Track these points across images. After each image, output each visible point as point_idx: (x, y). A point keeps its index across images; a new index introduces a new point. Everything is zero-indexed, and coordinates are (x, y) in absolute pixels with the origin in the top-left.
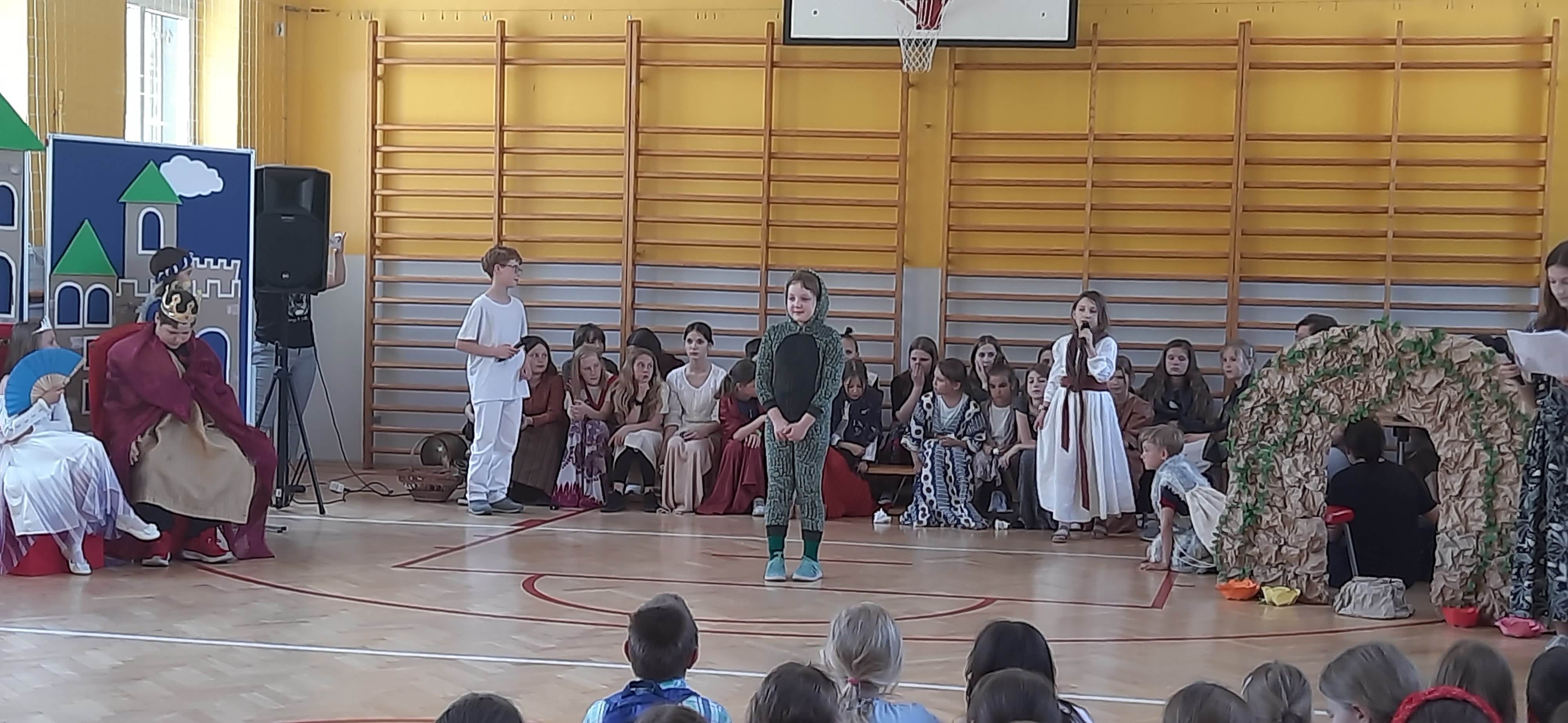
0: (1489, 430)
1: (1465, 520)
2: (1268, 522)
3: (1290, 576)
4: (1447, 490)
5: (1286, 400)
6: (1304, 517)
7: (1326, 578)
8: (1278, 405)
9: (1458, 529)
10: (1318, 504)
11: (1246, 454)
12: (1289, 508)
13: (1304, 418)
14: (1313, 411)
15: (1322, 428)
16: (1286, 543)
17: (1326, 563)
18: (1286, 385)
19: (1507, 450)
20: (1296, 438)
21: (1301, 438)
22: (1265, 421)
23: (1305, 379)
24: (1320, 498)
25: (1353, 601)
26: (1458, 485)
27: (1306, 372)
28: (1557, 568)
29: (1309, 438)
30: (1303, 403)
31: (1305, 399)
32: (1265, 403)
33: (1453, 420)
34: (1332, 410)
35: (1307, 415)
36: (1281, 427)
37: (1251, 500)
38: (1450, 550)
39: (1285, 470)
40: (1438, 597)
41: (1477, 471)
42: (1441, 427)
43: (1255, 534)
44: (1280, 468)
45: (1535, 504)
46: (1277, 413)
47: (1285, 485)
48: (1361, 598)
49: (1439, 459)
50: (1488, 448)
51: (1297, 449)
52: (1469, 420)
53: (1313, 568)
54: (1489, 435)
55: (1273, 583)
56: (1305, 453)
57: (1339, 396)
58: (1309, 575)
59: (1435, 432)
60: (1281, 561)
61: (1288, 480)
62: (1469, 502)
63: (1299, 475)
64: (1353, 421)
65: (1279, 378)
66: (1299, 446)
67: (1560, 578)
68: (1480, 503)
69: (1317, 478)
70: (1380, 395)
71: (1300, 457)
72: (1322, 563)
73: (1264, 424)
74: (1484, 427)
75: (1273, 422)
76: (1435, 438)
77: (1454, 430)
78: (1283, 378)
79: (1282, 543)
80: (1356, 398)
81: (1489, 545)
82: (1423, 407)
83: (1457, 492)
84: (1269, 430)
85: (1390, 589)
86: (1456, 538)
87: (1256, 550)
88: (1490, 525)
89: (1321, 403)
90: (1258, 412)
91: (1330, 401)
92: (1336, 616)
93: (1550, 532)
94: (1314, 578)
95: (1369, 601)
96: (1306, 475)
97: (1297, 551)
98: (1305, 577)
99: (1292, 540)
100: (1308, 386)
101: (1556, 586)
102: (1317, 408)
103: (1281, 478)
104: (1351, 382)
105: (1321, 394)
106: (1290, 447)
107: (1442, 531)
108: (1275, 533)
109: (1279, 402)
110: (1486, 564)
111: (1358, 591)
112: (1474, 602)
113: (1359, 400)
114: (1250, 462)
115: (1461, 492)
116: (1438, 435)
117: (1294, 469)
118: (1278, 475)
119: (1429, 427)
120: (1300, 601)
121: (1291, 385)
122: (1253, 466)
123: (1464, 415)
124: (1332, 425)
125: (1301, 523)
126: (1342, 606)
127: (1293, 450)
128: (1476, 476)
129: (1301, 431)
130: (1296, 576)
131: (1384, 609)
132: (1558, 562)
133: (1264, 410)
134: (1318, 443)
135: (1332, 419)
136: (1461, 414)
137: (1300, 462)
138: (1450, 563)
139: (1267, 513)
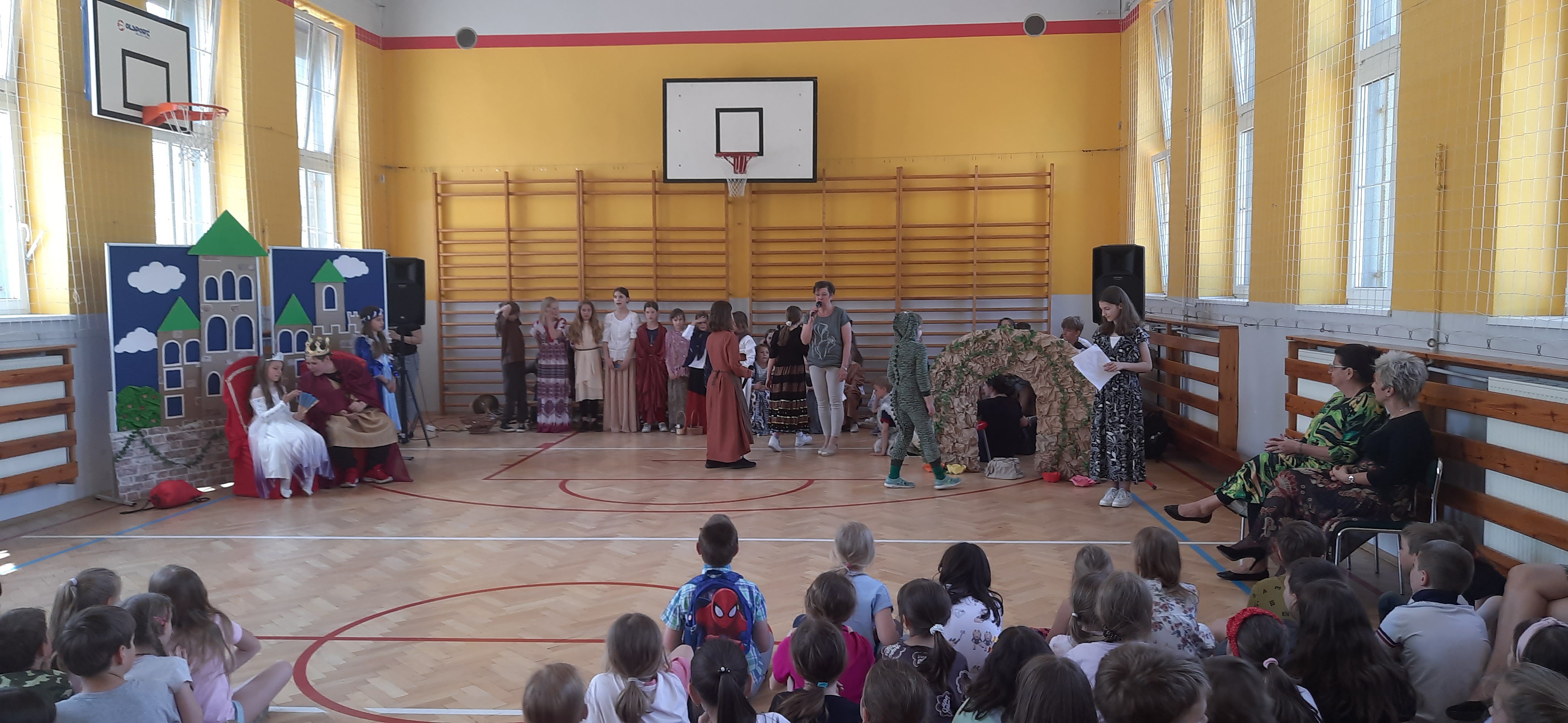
0: (1062, 381)
1: (1051, 427)
2: (947, 431)
3: (960, 458)
4: (1041, 412)
5: (955, 368)
6: (967, 428)
7: (979, 458)
8: (950, 371)
9: (1047, 432)
10: (973, 422)
11: (935, 397)
12: (958, 424)
13: (965, 377)
14: (969, 373)
15: (974, 382)
16: (957, 442)
17: (978, 451)
18: (954, 361)
19: (1072, 391)
20: (961, 388)
21: (963, 387)
22: (944, 379)
23: (964, 357)
24: (974, 418)
25: (995, 471)
26: (1046, 409)
27: (964, 354)
28: (1111, 455)
29: (968, 387)
30: (964, 370)
31: (965, 367)
32: (944, 370)
33: (1043, 377)
34: (979, 373)
35: (966, 375)
36: (952, 382)
37: (938, 420)
38: (1043, 443)
39: (956, 404)
40: (1038, 467)
41: (1056, 402)
42: (1037, 380)
43: (941, 437)
44: (953, 403)
45: (1100, 422)
46: (950, 375)
47: (956, 412)
48: (999, 469)
49: (1036, 396)
50: (1062, 391)
51: (961, 393)
52: (1051, 377)
53: (972, 454)
54: (1062, 384)
55: (951, 463)
56: (966, 395)
57: (982, 365)
58: (970, 458)
59: (1034, 383)
60: (955, 451)
61: (957, 409)
62: (1053, 417)
63: (963, 407)
64: (990, 378)
65: (950, 357)
66: (962, 392)
67: (1112, 460)
68: (1059, 418)
69: (972, 408)
70: (1004, 365)
71: (963, 397)
72: (976, 451)
73: (944, 381)
74: (1059, 380)
75: (948, 380)
76: (1033, 386)
77: (1044, 382)
78: (952, 357)
79: (955, 441)
80: (991, 367)
81: (1064, 440)
82: (1027, 370)
83: (1046, 414)
84: (946, 384)
85: (1013, 464)
86: (1047, 437)
87: (941, 446)
88: (1064, 429)
89: (973, 369)
90: (940, 375)
91: (977, 367)
92: (987, 479)
93: (1107, 436)
94: (973, 459)
95: (1003, 471)
96: (967, 406)
97: (963, 446)
98: (968, 459)
99: (960, 440)
100: (966, 361)
101: (1111, 463)
102: (971, 372)
103: (953, 408)
104: (989, 358)
105: (974, 365)
106: (958, 392)
107: (1039, 433)
108: (951, 437)
109: (951, 369)
110: (1063, 450)
111: (997, 466)
112: (1057, 469)
113: (993, 367)
114: (937, 400)
115: (1048, 413)
116: (1035, 384)
117: (960, 404)
118: (952, 407)
119: (1030, 380)
120: (966, 471)
121: (957, 360)
122: (939, 403)
123: (1048, 374)
124: (979, 381)
125: (966, 432)
126: (990, 474)
127: (959, 393)
128: (1056, 405)
129: (963, 384)
130: (963, 458)
131: (1012, 475)
132: (1111, 452)
133: (944, 374)
134: (972, 390)
135: (979, 377)
136: (1047, 373)
137: (963, 400)
138: (1044, 450)
139: (946, 427)
